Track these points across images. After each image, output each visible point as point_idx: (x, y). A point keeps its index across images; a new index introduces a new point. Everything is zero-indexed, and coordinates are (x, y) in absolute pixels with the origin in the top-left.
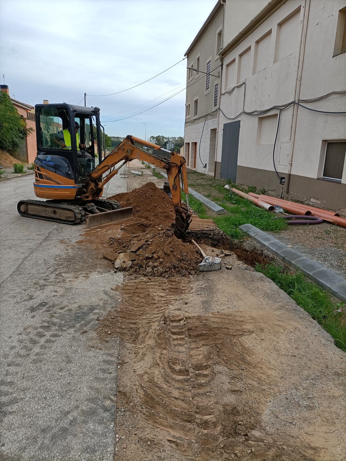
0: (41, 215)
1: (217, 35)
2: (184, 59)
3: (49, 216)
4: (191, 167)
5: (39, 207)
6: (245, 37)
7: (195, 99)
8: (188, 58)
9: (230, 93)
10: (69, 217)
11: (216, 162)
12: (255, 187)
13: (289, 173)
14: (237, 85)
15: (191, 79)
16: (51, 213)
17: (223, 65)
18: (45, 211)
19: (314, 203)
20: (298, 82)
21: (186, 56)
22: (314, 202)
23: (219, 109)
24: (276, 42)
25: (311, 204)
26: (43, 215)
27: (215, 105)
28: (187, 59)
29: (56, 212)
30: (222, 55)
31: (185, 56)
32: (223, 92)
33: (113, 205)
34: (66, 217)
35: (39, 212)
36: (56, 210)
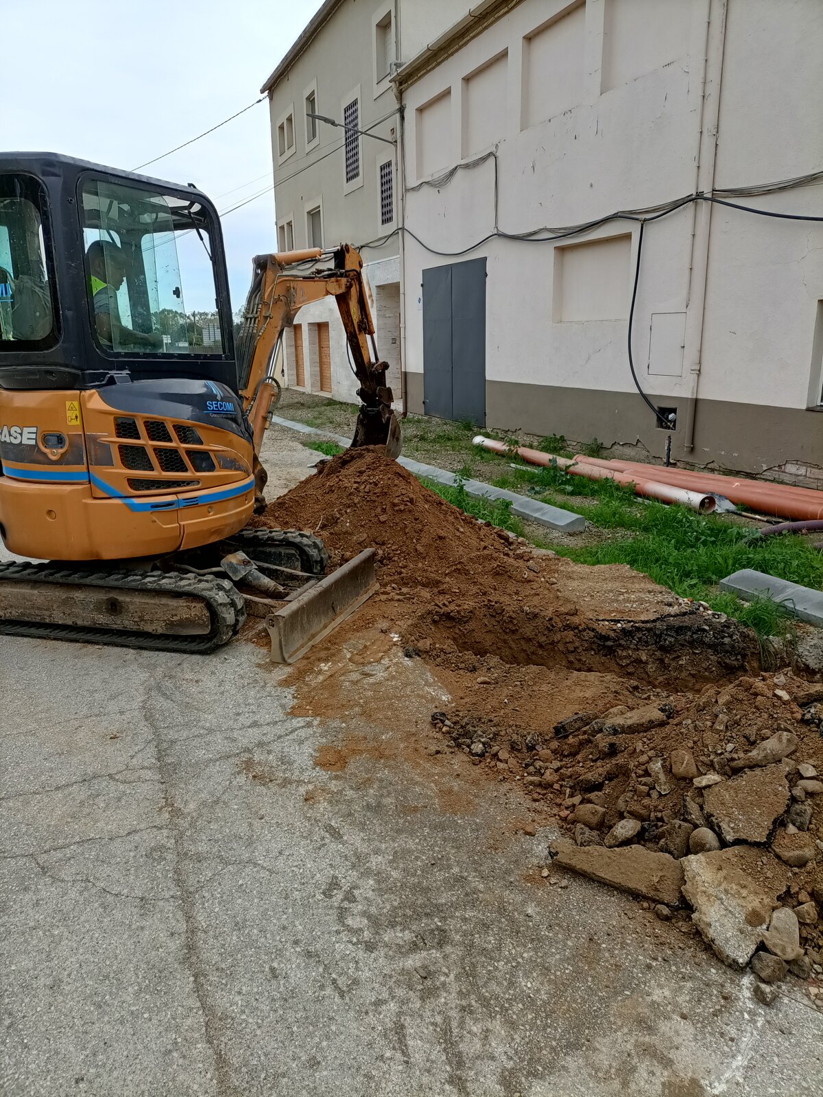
0: (47, 621)
1: (374, 28)
2: (260, 101)
3: (86, 623)
4: (314, 389)
5: (36, 592)
6: (485, 25)
7: (309, 207)
8: (271, 99)
9: (440, 184)
10: (182, 623)
11: (406, 373)
12: (562, 437)
13: (694, 397)
14: (463, 162)
15: (288, 153)
16: (98, 608)
17: (403, 110)
18: (65, 602)
19: (801, 478)
20: (708, 142)
21: (266, 93)
22: (801, 475)
23: (403, 229)
24: (605, 33)
25: (786, 478)
26: (59, 618)
27: (387, 219)
28: (267, 100)
29: (122, 607)
30: (401, 84)
31: (262, 91)
32: (412, 182)
33: (307, 549)
34: (171, 624)
35: (39, 609)
36: (121, 598)
